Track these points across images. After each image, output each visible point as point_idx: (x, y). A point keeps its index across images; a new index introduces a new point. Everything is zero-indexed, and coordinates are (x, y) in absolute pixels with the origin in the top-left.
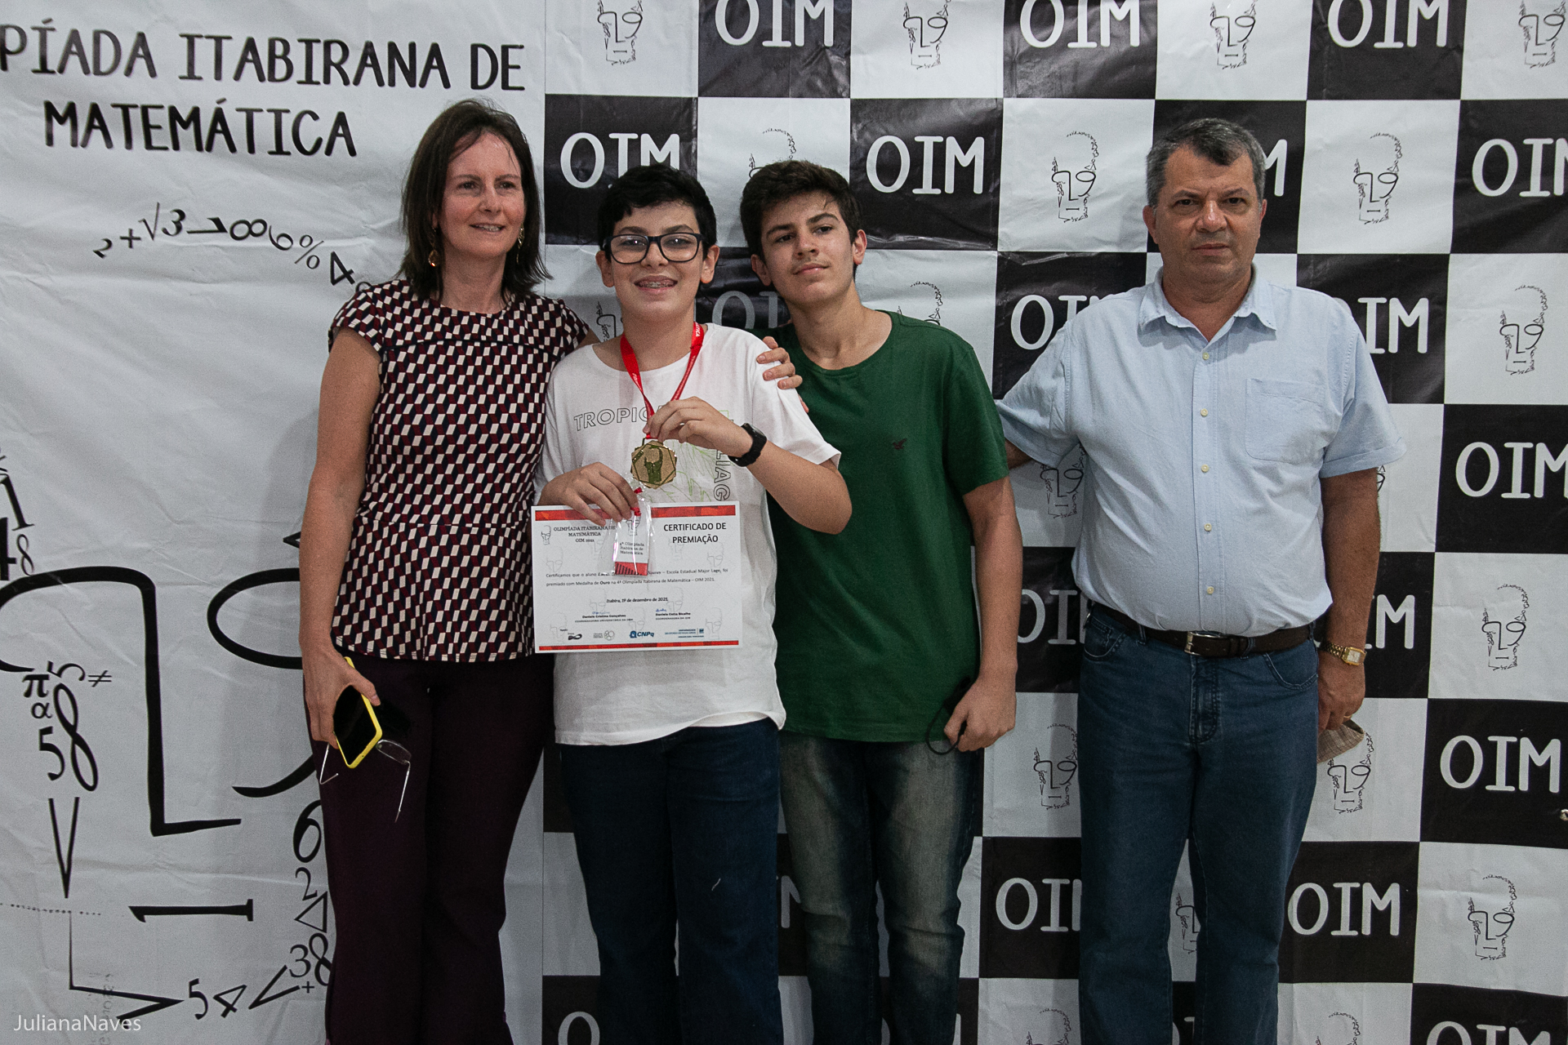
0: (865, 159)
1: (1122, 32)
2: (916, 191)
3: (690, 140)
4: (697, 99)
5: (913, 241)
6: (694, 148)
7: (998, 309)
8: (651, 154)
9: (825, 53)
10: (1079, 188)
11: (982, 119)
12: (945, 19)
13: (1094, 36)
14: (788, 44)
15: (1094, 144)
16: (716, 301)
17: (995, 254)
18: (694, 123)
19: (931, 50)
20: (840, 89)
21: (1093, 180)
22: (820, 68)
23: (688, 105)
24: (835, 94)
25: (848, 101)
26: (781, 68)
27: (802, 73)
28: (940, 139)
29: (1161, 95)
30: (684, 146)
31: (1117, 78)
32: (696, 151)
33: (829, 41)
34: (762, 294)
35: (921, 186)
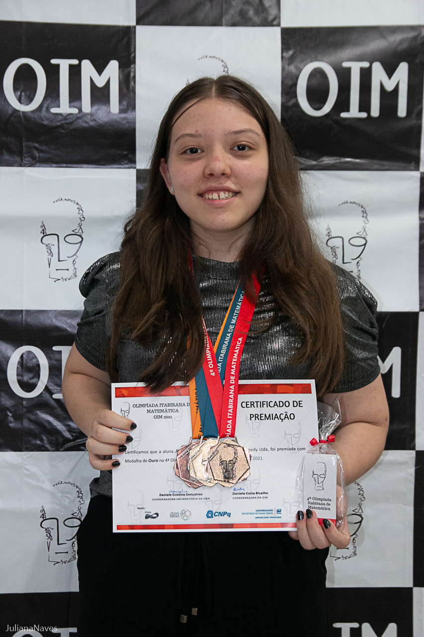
0: (295, 85)
2: (344, 115)
3: (130, 66)
4: (135, 27)
5: (341, 163)
6: (132, 74)
8: (91, 80)
11: (405, 46)
17: (417, 174)
18: (132, 50)
20: (271, 18)
23: (127, 33)
27: (235, 3)
28: (366, 65)
30: (123, 71)
32: (134, 77)
35: (347, 110)
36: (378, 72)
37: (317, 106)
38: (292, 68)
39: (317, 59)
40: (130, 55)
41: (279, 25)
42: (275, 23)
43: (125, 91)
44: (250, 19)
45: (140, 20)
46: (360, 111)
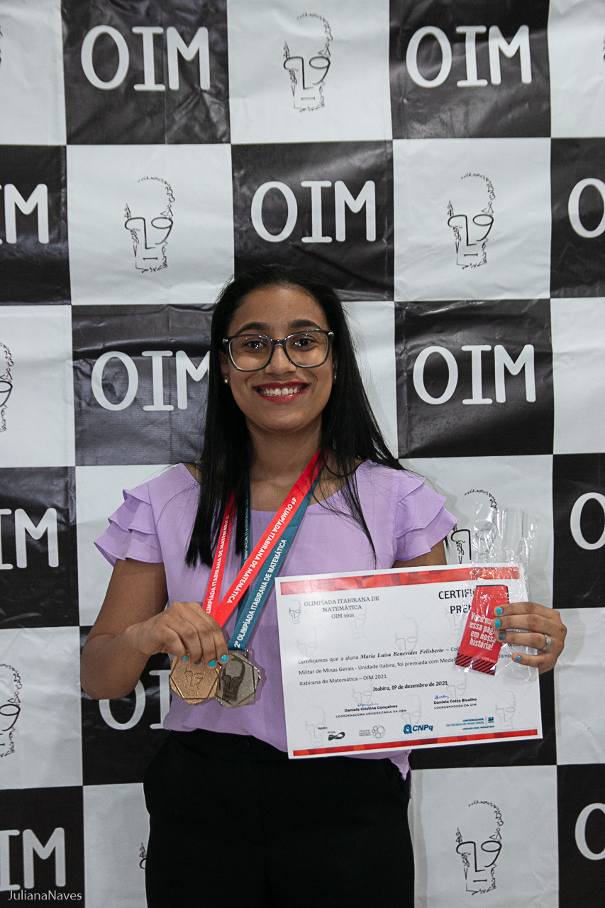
0: (249, 208)
1: (513, 69)
2: (305, 240)
3: (60, 191)
4: (65, 147)
6: (63, 200)
7: (398, 363)
8: (16, 206)
9: (202, 97)
10: (476, 232)
11: (371, 163)
12: (328, 59)
13: (484, 72)
14: (162, 88)
15: (490, 186)
16: (95, 363)
17: (391, 305)
18: (63, 172)
19: (314, 92)
20: (220, 133)
21: (491, 224)
22: (197, 113)
23: (57, 155)
24: (214, 139)
25: (228, 148)
26: (155, 113)
27: (177, 117)
28: (328, 184)
29: (556, 133)
30: (53, 197)
31: (510, 116)
32: (66, 202)
33: (205, 83)
34: (145, 354)
35: (310, 235)
36: (342, 193)
37: (276, 230)
38: (245, 190)
39: (273, 180)
40: (61, 177)
41: (229, 141)
42: (224, 140)
43: (55, 218)
44: (196, 136)
45: (72, 139)
46: (324, 235)
